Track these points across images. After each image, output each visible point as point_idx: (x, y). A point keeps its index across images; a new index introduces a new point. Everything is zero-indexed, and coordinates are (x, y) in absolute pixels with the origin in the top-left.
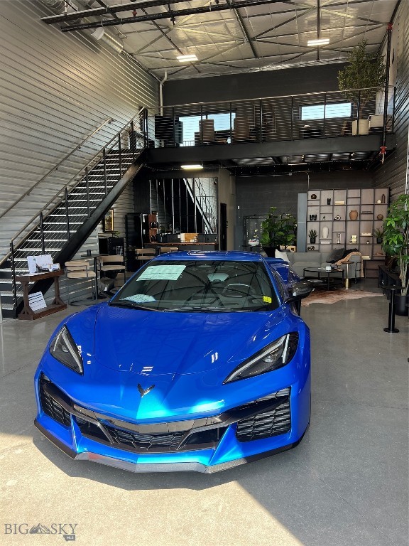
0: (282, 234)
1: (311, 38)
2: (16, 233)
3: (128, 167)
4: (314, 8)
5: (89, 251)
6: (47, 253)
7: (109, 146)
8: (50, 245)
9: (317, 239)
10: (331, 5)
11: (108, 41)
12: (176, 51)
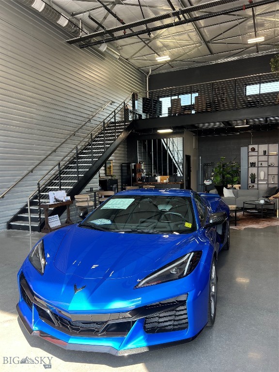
0: (230, 176)
1: (251, 37)
2: (42, 177)
3: (121, 132)
4: (250, 17)
5: (91, 189)
6: (63, 189)
7: (108, 119)
8: (65, 184)
9: (256, 180)
10: (263, 14)
11: (109, 52)
12: (156, 54)
